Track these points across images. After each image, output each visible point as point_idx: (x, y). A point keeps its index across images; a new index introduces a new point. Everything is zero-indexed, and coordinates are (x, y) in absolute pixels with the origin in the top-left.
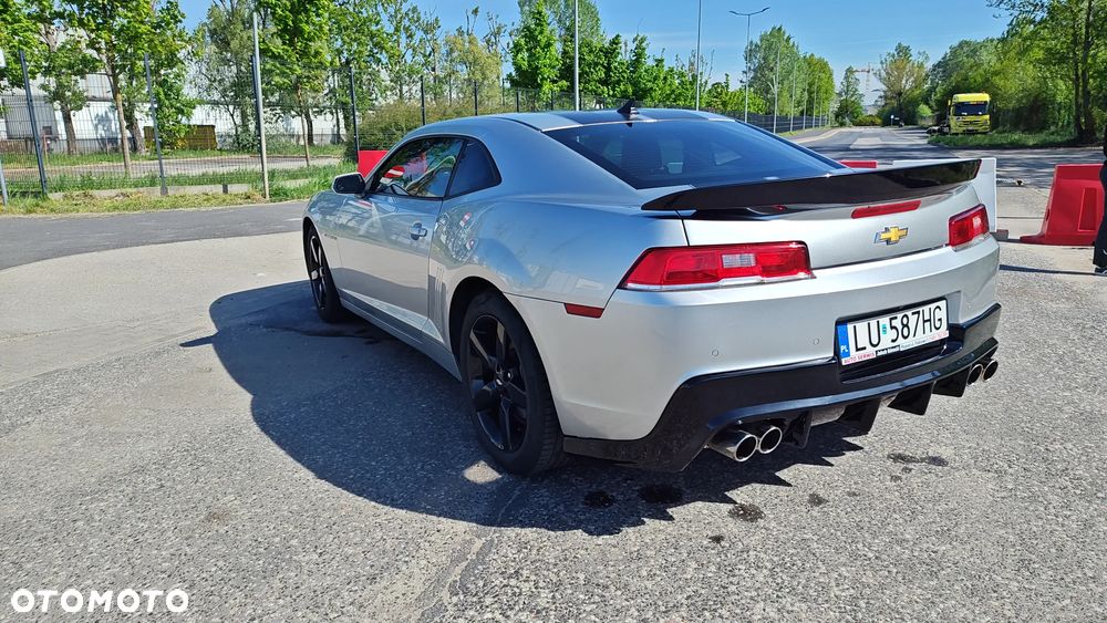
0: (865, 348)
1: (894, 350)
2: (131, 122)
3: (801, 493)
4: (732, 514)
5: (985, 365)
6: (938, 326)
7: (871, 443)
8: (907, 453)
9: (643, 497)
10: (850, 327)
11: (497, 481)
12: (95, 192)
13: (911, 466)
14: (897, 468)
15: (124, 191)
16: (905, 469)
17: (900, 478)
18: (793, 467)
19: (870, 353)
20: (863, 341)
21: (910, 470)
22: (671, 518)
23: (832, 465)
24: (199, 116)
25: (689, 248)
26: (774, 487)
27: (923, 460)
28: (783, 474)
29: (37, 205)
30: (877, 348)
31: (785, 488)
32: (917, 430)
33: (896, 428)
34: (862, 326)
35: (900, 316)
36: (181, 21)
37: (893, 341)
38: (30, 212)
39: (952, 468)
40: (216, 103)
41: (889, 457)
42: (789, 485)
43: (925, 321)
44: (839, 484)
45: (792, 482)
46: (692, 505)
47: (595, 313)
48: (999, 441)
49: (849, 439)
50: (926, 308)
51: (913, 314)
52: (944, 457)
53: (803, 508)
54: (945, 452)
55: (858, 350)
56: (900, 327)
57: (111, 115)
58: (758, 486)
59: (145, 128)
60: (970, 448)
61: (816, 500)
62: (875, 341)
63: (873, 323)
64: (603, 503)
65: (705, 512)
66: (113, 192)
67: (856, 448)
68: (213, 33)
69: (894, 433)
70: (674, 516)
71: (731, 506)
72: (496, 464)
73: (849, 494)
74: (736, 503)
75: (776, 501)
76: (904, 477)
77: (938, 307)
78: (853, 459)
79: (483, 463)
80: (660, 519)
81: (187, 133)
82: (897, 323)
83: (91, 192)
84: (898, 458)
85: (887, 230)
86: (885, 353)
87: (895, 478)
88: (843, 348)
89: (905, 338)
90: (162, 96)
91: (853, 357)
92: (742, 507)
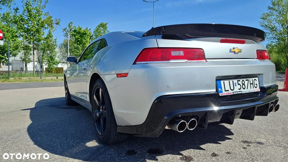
0: (228, 91)
1: (240, 93)
2: (42, 67)
3: (209, 152)
4: (181, 159)
5: (275, 106)
6: (256, 86)
7: (235, 138)
8: (248, 140)
9: (148, 152)
10: (222, 82)
11: (97, 146)
12: (22, 78)
13: (250, 144)
14: (245, 145)
15: (30, 78)
16: (248, 145)
17: (246, 148)
18: (206, 144)
19: (231, 92)
20: (227, 88)
21: (250, 146)
22: (157, 160)
23: (221, 144)
24: (60, 66)
25: (158, 48)
26: (198, 150)
27: (254, 143)
28: (202, 146)
29: (6, 80)
30: (233, 91)
31: (202, 151)
32: (251, 134)
33: (244, 133)
34: (227, 82)
35: (241, 80)
36: (52, 37)
37: (239, 89)
38: (3, 82)
39: (266, 145)
40: (63, 63)
41: (242, 141)
42: (204, 150)
43: (251, 84)
44: (223, 149)
45: (206, 149)
46: (166, 155)
47: (125, 75)
48: (282, 137)
49: (227, 136)
50: (251, 79)
51: (246, 80)
52: (263, 142)
53: (209, 157)
54: (263, 141)
55: (226, 91)
56: (241, 85)
57: (38, 65)
58: (192, 150)
59: (45, 68)
60: (272, 139)
61: (214, 155)
62: (232, 88)
63: (231, 81)
64: (132, 154)
65: (171, 158)
66: (27, 78)
67: (230, 139)
68: (64, 45)
69: (243, 134)
70: (158, 159)
71: (181, 156)
72: (99, 141)
73: (227, 153)
74: (183, 155)
75: (199, 155)
76: (248, 148)
77: (255, 79)
78: (229, 142)
79: (95, 141)
80: (152, 160)
81: (55, 69)
82: (240, 83)
83: (21, 78)
84: (245, 142)
85: (234, 48)
86: (236, 93)
87: (245, 148)
88: (219, 89)
89: (244, 89)
90: (50, 60)
91: (224, 93)
92: (185, 157)
